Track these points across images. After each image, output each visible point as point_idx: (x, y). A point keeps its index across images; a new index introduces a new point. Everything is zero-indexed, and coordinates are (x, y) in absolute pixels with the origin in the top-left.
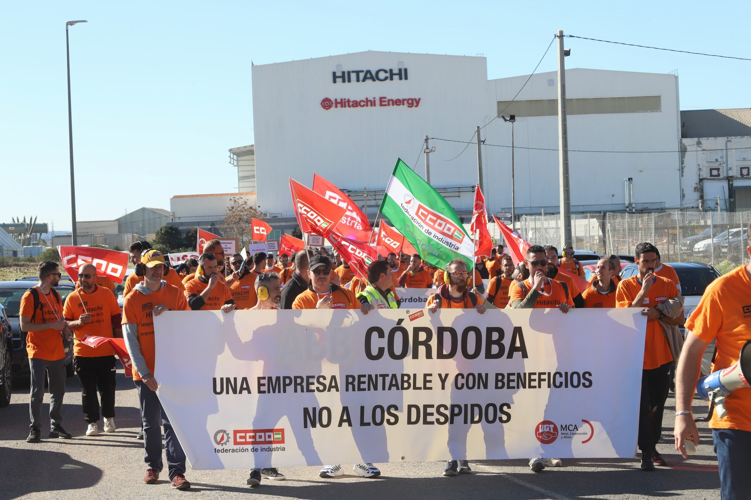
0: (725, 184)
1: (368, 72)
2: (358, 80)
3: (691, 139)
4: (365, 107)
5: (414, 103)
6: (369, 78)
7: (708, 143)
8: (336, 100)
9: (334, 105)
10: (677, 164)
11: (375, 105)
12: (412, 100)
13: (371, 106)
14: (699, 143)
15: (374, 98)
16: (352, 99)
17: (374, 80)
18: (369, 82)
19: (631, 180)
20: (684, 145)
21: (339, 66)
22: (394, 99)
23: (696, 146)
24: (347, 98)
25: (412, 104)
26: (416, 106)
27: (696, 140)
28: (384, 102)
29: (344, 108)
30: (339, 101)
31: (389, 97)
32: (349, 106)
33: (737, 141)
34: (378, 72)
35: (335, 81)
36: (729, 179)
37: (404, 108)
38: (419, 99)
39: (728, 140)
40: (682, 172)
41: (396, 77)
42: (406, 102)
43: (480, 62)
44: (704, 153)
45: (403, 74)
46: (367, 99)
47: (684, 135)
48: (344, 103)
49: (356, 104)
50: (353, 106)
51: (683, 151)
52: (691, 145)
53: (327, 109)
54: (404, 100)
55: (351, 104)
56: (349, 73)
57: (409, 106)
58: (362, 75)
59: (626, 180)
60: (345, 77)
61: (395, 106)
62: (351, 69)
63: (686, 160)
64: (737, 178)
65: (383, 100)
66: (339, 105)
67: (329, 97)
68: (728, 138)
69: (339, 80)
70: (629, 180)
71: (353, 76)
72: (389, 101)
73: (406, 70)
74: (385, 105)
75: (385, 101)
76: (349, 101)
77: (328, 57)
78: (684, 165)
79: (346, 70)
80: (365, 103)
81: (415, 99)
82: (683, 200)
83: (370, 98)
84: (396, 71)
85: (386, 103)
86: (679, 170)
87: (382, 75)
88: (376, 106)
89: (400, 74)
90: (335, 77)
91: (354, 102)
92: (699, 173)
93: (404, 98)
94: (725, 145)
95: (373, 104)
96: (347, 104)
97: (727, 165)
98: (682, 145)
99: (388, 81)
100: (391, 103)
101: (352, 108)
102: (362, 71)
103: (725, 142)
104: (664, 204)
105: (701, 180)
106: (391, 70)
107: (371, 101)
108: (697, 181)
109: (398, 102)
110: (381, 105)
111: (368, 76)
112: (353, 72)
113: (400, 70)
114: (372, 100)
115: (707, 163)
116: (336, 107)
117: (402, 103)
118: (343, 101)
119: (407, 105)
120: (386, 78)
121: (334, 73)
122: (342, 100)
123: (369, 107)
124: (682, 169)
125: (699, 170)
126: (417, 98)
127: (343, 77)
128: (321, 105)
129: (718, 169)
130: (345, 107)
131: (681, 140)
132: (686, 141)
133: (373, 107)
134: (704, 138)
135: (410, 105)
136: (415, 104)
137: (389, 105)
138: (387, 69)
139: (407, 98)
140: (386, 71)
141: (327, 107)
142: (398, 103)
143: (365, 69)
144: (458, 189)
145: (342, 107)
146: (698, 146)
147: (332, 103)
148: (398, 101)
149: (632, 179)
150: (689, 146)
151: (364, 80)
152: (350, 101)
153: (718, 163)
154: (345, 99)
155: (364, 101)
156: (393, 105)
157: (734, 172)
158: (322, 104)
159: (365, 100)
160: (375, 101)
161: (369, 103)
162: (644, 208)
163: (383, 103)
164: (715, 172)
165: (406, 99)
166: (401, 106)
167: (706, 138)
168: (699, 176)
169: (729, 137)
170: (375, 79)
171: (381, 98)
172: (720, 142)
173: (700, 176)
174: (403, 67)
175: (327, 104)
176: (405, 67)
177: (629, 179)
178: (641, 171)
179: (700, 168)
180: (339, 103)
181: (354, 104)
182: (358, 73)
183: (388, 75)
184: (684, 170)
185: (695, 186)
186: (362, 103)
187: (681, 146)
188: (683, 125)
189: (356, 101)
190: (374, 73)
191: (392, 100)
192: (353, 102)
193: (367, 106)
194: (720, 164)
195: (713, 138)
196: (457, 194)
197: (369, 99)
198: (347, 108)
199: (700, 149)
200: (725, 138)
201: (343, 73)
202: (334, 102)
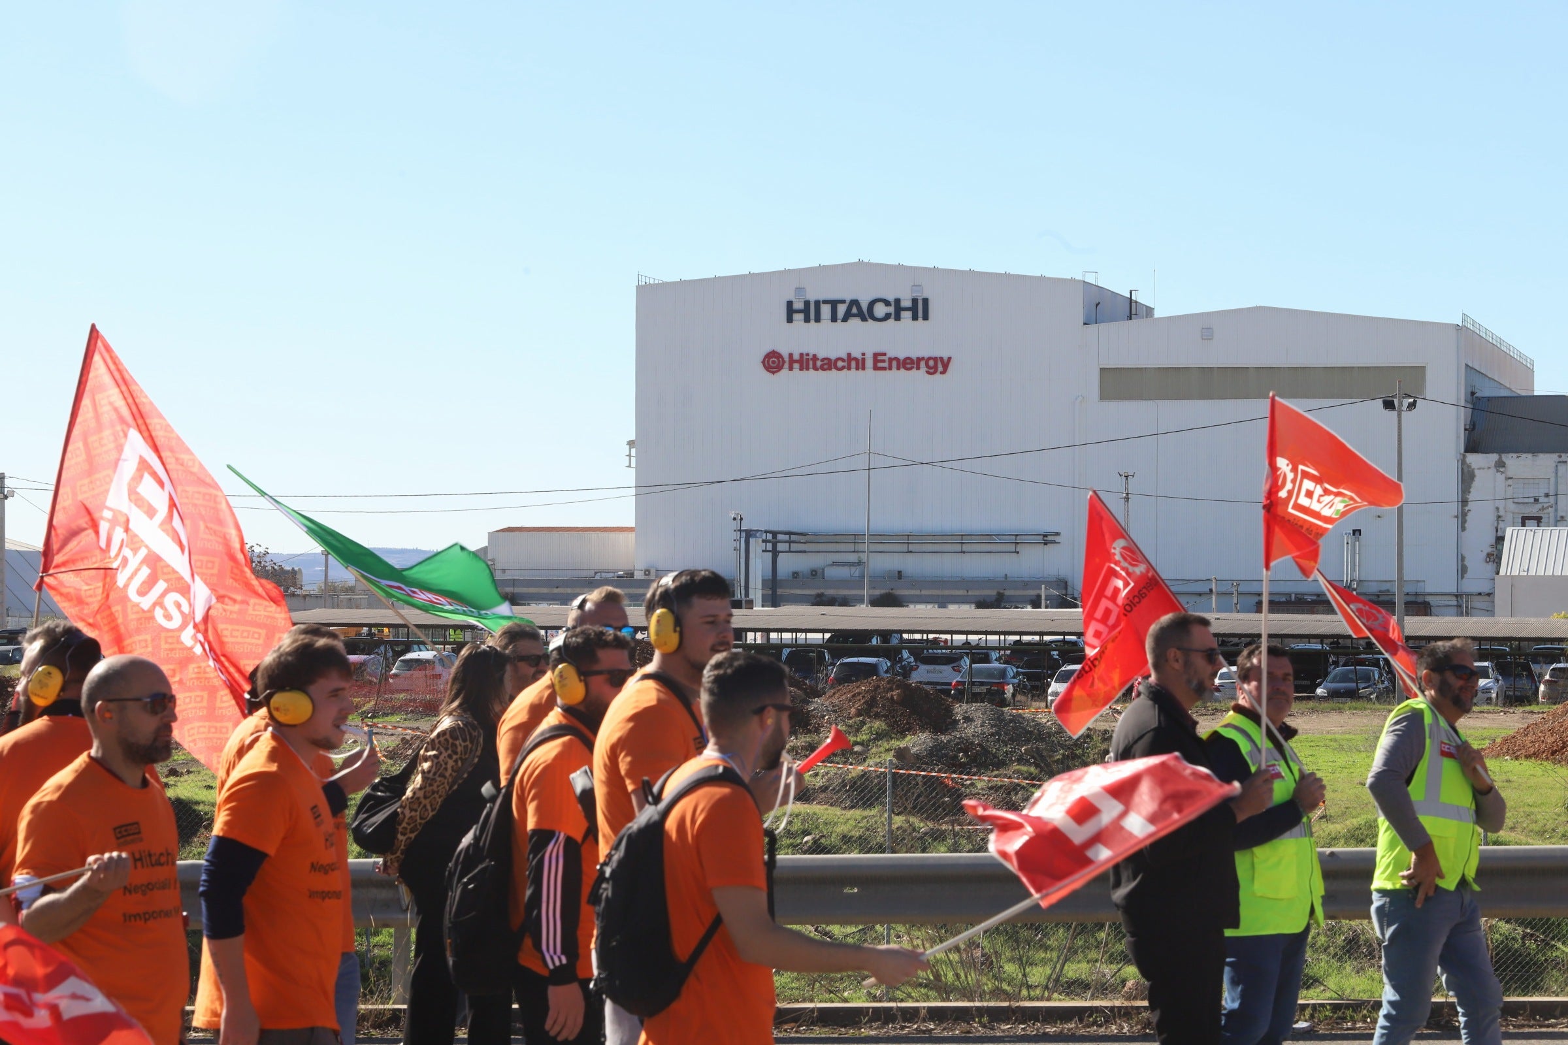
1: (855, 302)
2: (834, 319)
3: (1484, 455)
4: (845, 371)
5: (938, 365)
6: (854, 315)
7: (1519, 464)
8: (791, 355)
9: (786, 365)
10: (1454, 509)
11: (864, 369)
12: (935, 359)
13: (857, 369)
14: (1500, 465)
15: (863, 354)
16: (821, 355)
17: (864, 319)
18: (855, 322)
19: (1357, 533)
20: (1469, 466)
21: (800, 290)
22: (902, 356)
23: (1493, 470)
24: (811, 353)
25: (935, 368)
26: (943, 373)
27: (1494, 457)
28: (881, 362)
29: (805, 372)
30: (796, 357)
31: (891, 354)
32: (815, 369)
34: (872, 304)
35: (790, 320)
37: (920, 375)
38: (950, 359)
39: (1561, 460)
40: (1464, 522)
41: (907, 315)
42: (923, 364)
44: (1510, 486)
45: (920, 309)
46: (849, 355)
47: (1472, 446)
48: (806, 362)
49: (829, 364)
50: (823, 368)
51: (1467, 478)
52: (1483, 469)
53: (773, 373)
54: (919, 360)
55: (819, 363)
56: (817, 303)
57: (928, 373)
58: (842, 309)
59: (1350, 533)
60: (810, 311)
61: (902, 370)
62: (821, 298)
63: (1472, 497)
65: (880, 358)
66: (796, 366)
67: (778, 349)
68: (1560, 457)
69: (798, 317)
70: (1354, 534)
71: (826, 310)
72: (891, 360)
73: (926, 301)
74: (884, 369)
75: (883, 361)
76: (815, 358)
77: (780, 272)
78: (1467, 508)
79: (812, 297)
80: (845, 364)
81: (941, 359)
82: (1462, 577)
83: (856, 354)
84: (907, 303)
85: (886, 365)
86: (1457, 517)
87: (880, 310)
88: (866, 370)
89: (913, 309)
90: (790, 311)
91: (826, 362)
92: (1496, 525)
93: (921, 356)
94: (1554, 470)
95: (860, 364)
96: (811, 363)
97: (1556, 510)
98: (1465, 467)
99: (891, 321)
100: (894, 364)
101: (820, 371)
102: (843, 302)
103: (1554, 465)
104: (1422, 584)
105: (1500, 538)
106: (898, 301)
107: (856, 359)
108: (1493, 541)
109: (908, 364)
110: (876, 368)
111: (854, 310)
112: (825, 302)
113: (915, 301)
114: (860, 357)
115: (1515, 505)
116: (791, 369)
117: (915, 366)
118: (805, 357)
119: (926, 369)
120: (887, 317)
121: (790, 304)
122: (801, 355)
123: (853, 370)
124: (1462, 517)
125: (1498, 520)
126: (946, 357)
127: (806, 311)
128: (761, 365)
129: (1539, 519)
130: (808, 369)
131: (1464, 456)
132: (1474, 459)
133: (860, 372)
134: (1511, 455)
135: (932, 371)
136: (940, 369)
137: (890, 368)
138: (891, 297)
139: (926, 355)
140: (887, 303)
141: (773, 368)
142: (909, 366)
143: (848, 298)
144: (1014, 537)
145: (801, 369)
146: (1498, 471)
147: (784, 362)
148: (908, 361)
149: (1360, 531)
150: (1479, 469)
151: (845, 319)
152: (818, 359)
153: (1539, 506)
154: (808, 355)
155: (843, 360)
156: (898, 369)
158: (763, 362)
159: (845, 357)
160: (864, 360)
161: (853, 364)
162: (1380, 592)
163: (880, 365)
165: (923, 358)
166: (914, 371)
167: (1515, 455)
168: (1497, 531)
169: (1563, 455)
170: (867, 317)
171: (876, 355)
172: (1544, 463)
173: (1499, 530)
174: (920, 296)
175: (773, 362)
176: (925, 295)
177: (1354, 531)
178: (1379, 517)
179: (1500, 514)
180: (796, 361)
181: (825, 364)
182: (834, 304)
183: (891, 309)
184: (1467, 518)
185: (1490, 550)
186: (840, 364)
187: (1462, 469)
189: (829, 359)
190: (864, 306)
191: (897, 359)
192: (823, 360)
193: (849, 369)
194: (1543, 509)
195: (1530, 456)
196: (1012, 548)
197: (854, 355)
198: (811, 371)
199: (1500, 477)
200: (1555, 456)
201: (807, 303)
202: (787, 359)
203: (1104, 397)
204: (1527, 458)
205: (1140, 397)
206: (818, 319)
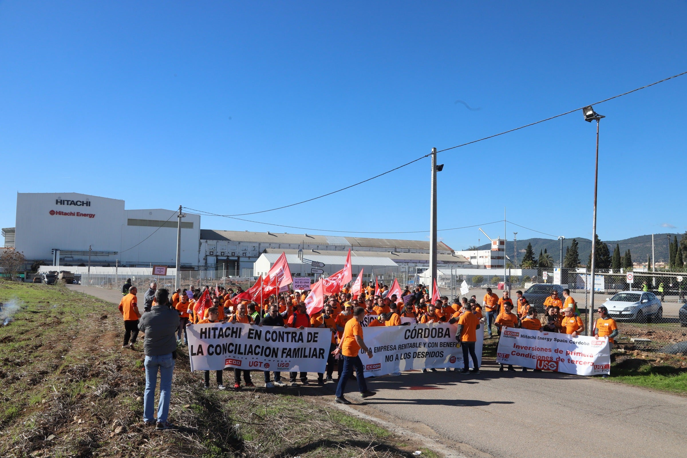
0: (215, 258)
1: (73, 201)
2: (68, 204)
5: (92, 216)
7: (210, 242)
9: (56, 214)
10: (198, 250)
14: (206, 242)
15: (74, 212)
16: (64, 212)
17: (75, 205)
18: (73, 205)
21: (59, 198)
22: (84, 213)
24: (62, 211)
26: (93, 218)
27: (205, 240)
28: (78, 214)
30: (58, 212)
31: (81, 213)
32: (63, 215)
33: (221, 242)
34: (77, 202)
35: (57, 204)
36: (217, 256)
40: (199, 253)
41: (85, 205)
43: (122, 202)
44: (208, 246)
45: (88, 204)
46: (71, 212)
47: (201, 238)
48: (60, 213)
49: (66, 214)
50: (64, 215)
51: (200, 244)
53: (52, 215)
54: (88, 214)
56: (64, 201)
58: (70, 202)
60: (62, 202)
61: (83, 216)
62: (65, 199)
63: (201, 248)
64: (220, 256)
66: (58, 214)
69: (59, 203)
71: (66, 202)
73: (90, 202)
76: (63, 212)
77: (54, 193)
79: (63, 199)
82: (199, 263)
84: (85, 202)
85: (80, 215)
87: (79, 203)
90: (57, 202)
94: (216, 243)
95: (74, 214)
97: (216, 251)
99: (81, 206)
101: (64, 216)
104: (191, 264)
105: (206, 256)
109: (85, 215)
110: (77, 216)
111: (73, 203)
113: (87, 202)
115: (209, 249)
120: (80, 205)
121: (57, 200)
124: (199, 251)
125: (206, 252)
126: (94, 214)
128: (49, 213)
129: (213, 252)
131: (200, 240)
132: (202, 241)
133: (74, 216)
135: (90, 217)
138: (82, 201)
139: (89, 214)
140: (81, 202)
143: (71, 200)
151: (70, 205)
153: (213, 250)
157: (219, 254)
162: (183, 265)
164: (211, 253)
166: (86, 217)
167: (209, 240)
169: (218, 241)
171: (77, 213)
172: (215, 241)
173: (206, 254)
175: (52, 213)
178: (184, 251)
182: (68, 201)
183: (81, 203)
185: (204, 258)
186: (69, 214)
187: (200, 242)
188: (201, 234)
190: (75, 202)
193: (71, 215)
196: (108, 255)
198: (62, 215)
199: (207, 244)
200: (216, 241)
201: (61, 200)
202: (56, 212)
203: (128, 224)
204: (211, 241)
205: (136, 225)
206: (64, 204)
